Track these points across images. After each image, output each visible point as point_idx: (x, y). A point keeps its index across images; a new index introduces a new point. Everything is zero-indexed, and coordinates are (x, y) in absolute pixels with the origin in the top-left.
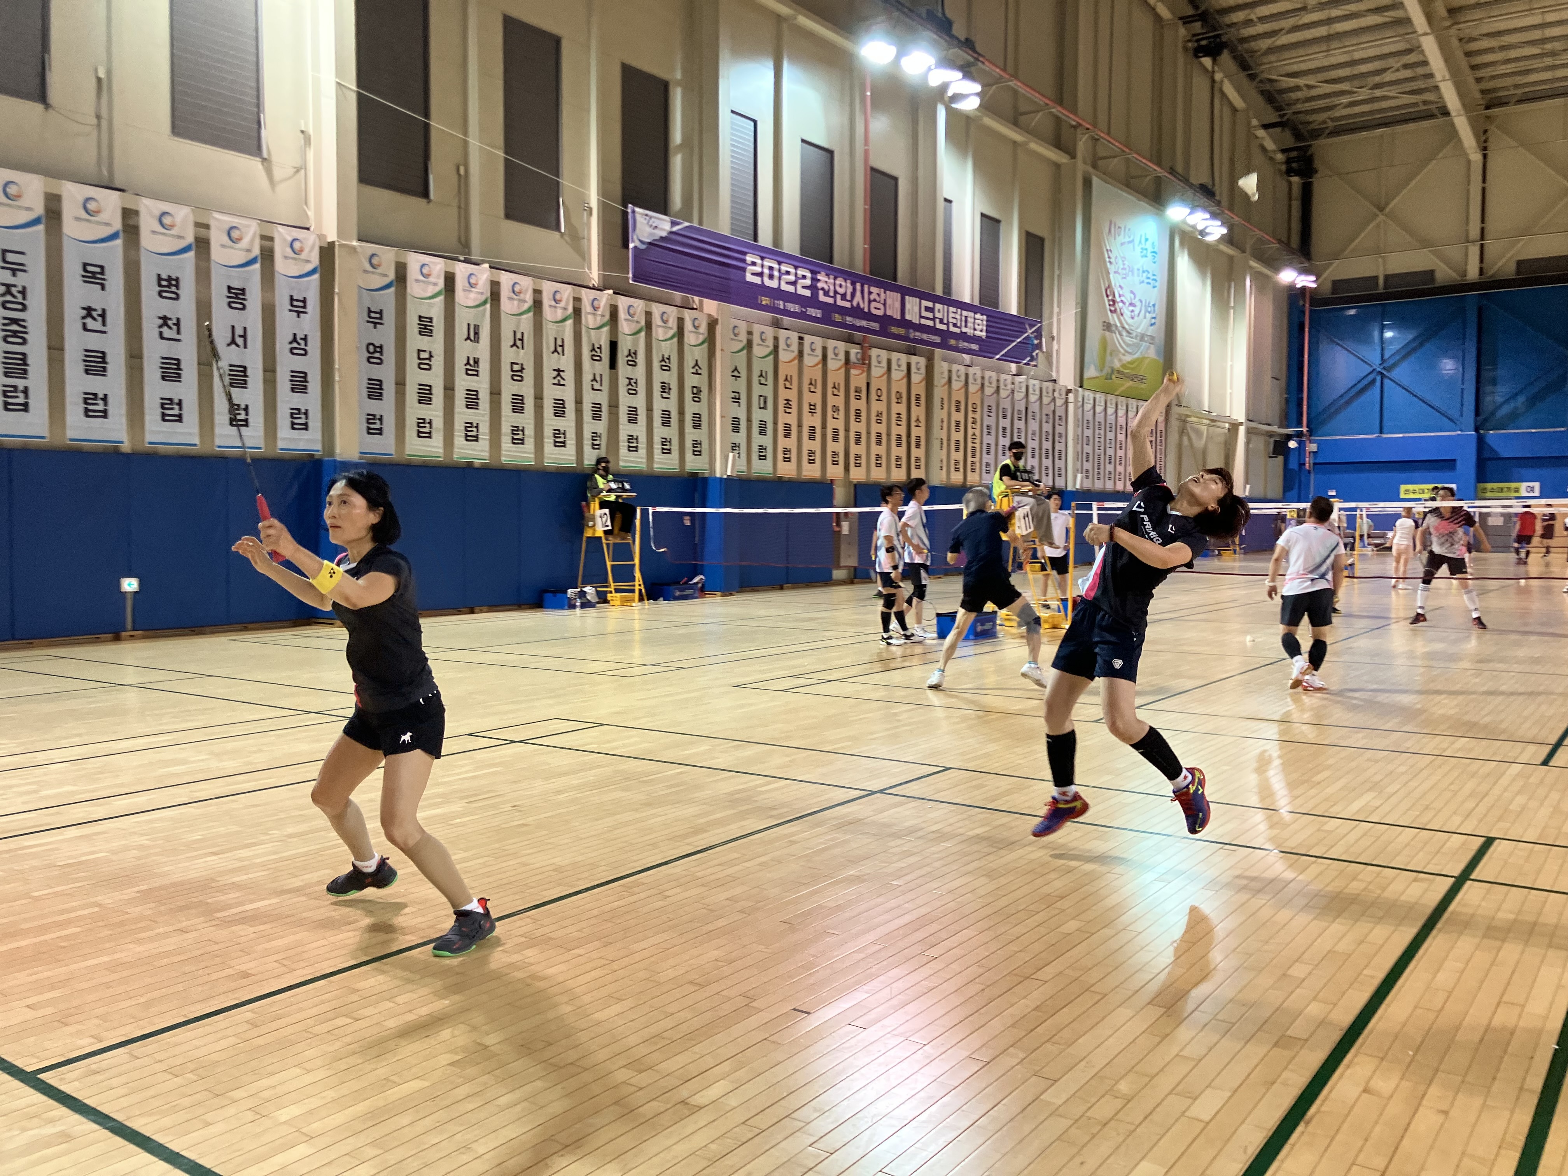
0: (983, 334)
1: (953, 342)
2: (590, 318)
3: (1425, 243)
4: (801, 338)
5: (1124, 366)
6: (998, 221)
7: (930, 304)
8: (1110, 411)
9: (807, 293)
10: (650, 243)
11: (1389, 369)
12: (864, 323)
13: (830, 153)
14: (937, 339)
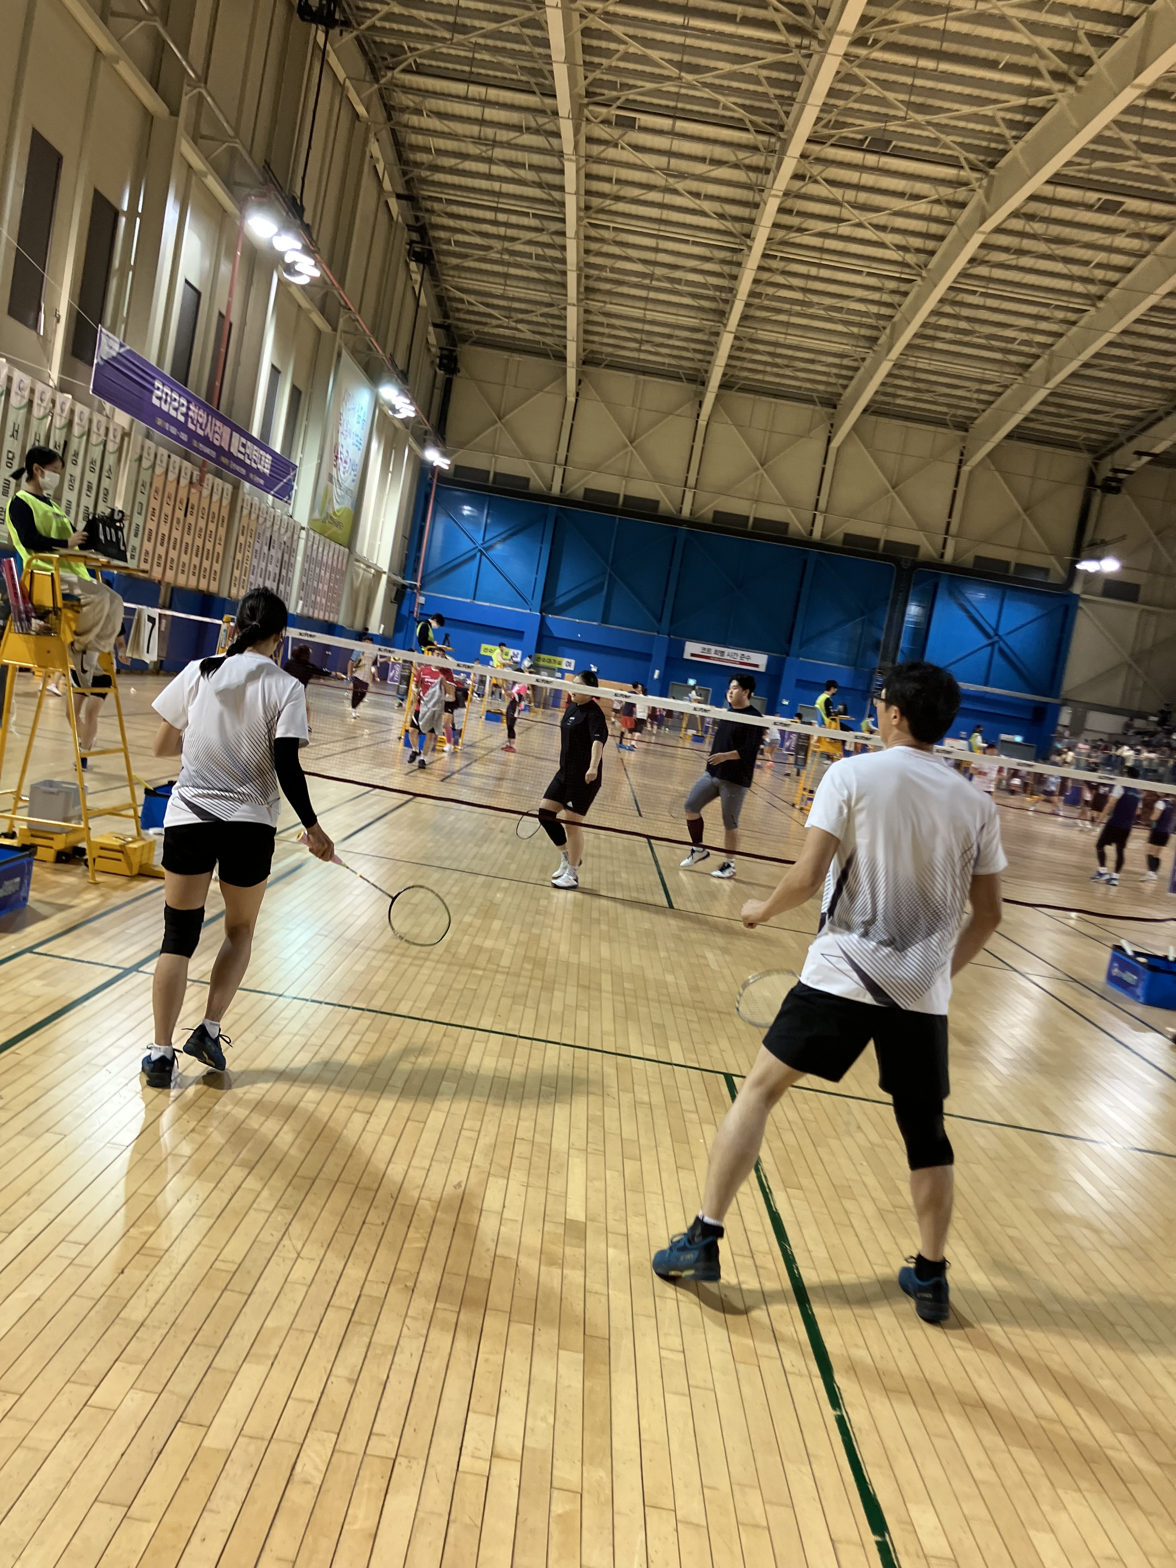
0: (267, 472)
1: (251, 475)
2: (58, 418)
3: (527, 455)
4: (169, 456)
5: (334, 513)
6: (279, 372)
7: (243, 440)
8: (321, 549)
9: (182, 419)
10: (106, 361)
11: (487, 549)
12: (207, 450)
13: (199, 294)
14: (243, 471)
